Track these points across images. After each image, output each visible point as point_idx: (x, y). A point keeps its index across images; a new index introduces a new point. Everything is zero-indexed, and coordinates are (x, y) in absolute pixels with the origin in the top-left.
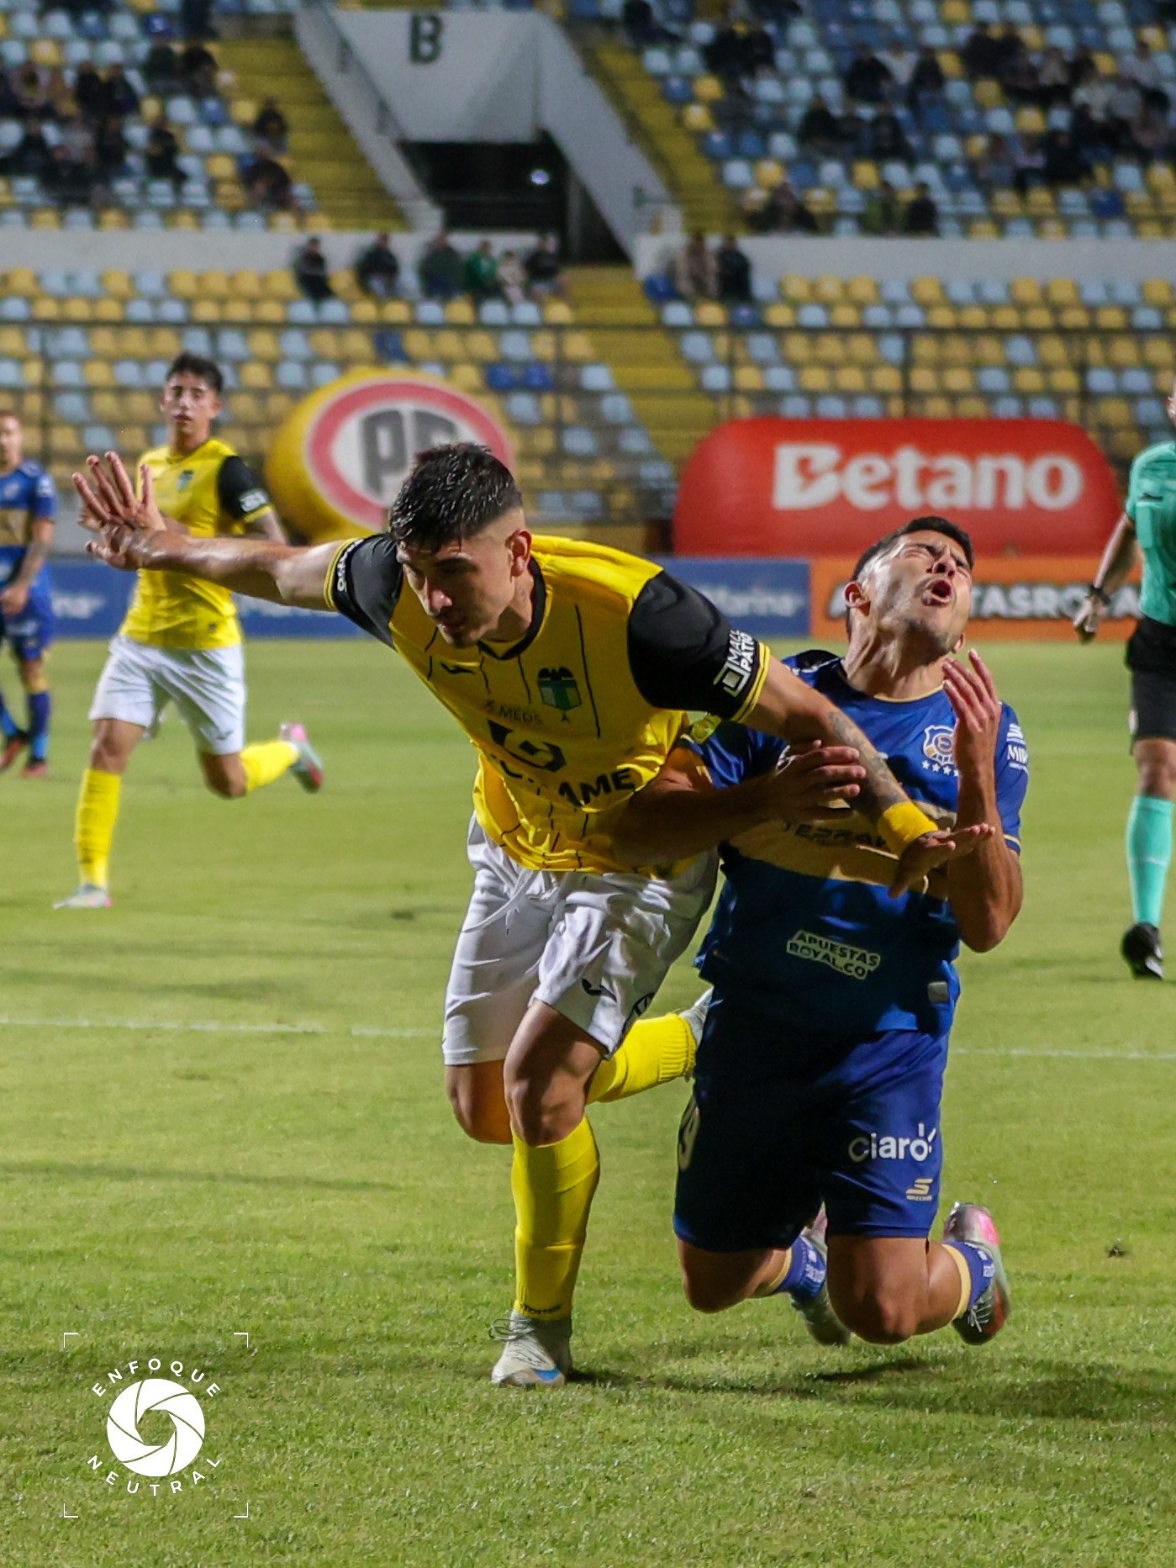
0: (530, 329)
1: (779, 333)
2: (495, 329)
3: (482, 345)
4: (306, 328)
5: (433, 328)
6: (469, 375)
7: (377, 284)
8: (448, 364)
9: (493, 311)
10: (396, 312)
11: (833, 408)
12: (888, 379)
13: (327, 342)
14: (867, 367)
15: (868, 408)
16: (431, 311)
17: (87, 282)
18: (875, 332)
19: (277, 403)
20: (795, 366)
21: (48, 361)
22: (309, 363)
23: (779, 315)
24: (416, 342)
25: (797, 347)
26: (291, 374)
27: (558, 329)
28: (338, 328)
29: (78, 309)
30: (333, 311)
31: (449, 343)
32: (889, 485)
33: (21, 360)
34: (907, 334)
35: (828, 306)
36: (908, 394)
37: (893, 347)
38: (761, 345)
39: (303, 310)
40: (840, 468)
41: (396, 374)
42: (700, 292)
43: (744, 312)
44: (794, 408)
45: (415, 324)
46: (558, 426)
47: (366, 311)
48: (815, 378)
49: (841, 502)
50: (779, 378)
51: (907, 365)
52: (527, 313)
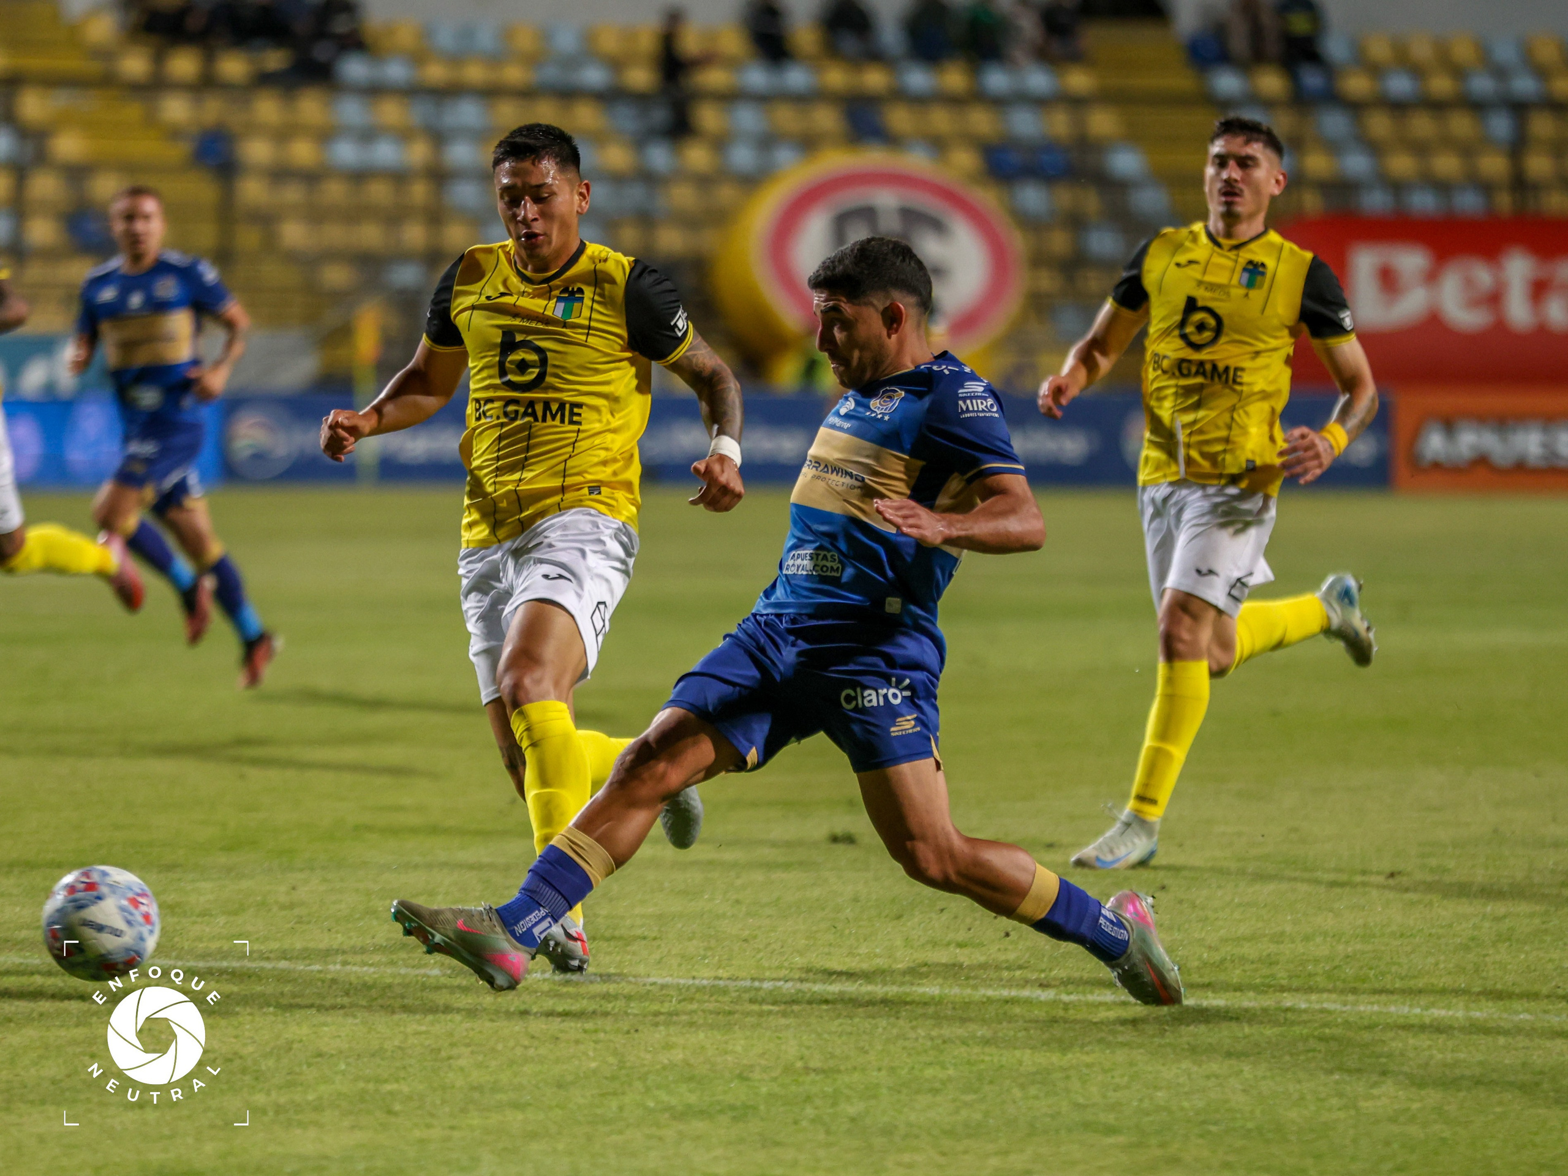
0: (1040, 103)
1: (1355, 107)
2: (999, 103)
3: (981, 121)
4: (763, 99)
5: (920, 101)
6: (964, 160)
7: (850, 43)
8: (938, 145)
9: (997, 80)
10: (875, 79)
11: (1423, 202)
12: (1494, 165)
13: (786, 117)
14: (1467, 151)
15: (1468, 202)
16: (918, 79)
17: (486, 39)
18: (1477, 106)
19: (726, 194)
20: (1374, 148)
21: (438, 137)
22: (767, 142)
23: (1357, 85)
24: (899, 118)
25: (1379, 124)
26: (742, 157)
27: (1076, 103)
28: (803, 99)
29: (475, 73)
30: (796, 78)
31: (941, 120)
32: (1494, 299)
33: (404, 135)
34: (1519, 108)
35: (1417, 71)
36: (1520, 183)
37: (1500, 125)
38: (1334, 123)
39: (757, 77)
40: (1432, 277)
41: (873, 158)
42: (1257, 57)
43: (1312, 79)
44: (1375, 202)
45: (900, 95)
46: (1076, 222)
47: (836, 77)
48: (1402, 164)
49: (1433, 322)
50: (1357, 164)
51: (1518, 147)
52: (1038, 80)
